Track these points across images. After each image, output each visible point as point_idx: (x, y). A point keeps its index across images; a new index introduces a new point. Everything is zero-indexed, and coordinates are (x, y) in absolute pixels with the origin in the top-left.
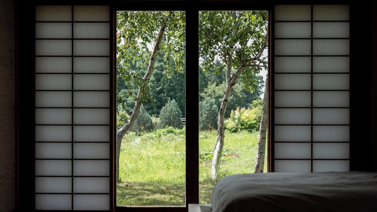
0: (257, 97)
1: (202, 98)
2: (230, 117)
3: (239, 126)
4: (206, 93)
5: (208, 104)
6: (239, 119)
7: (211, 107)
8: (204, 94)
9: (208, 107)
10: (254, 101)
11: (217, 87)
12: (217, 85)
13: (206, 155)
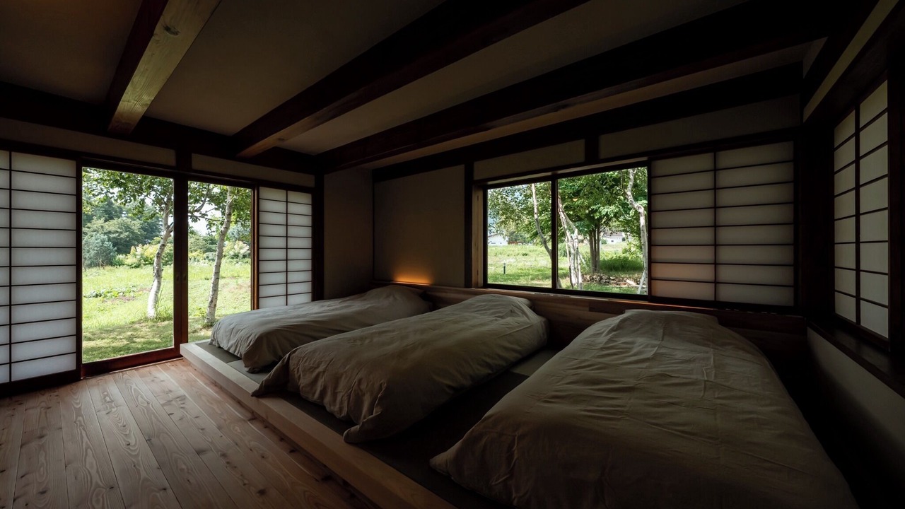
0: (158, 233)
1: (86, 234)
2: (129, 253)
3: (143, 262)
4: (89, 228)
5: (99, 241)
6: (142, 255)
7: (103, 243)
8: (87, 229)
9: (97, 243)
10: (155, 238)
11: (107, 223)
12: (105, 221)
13: (108, 292)
